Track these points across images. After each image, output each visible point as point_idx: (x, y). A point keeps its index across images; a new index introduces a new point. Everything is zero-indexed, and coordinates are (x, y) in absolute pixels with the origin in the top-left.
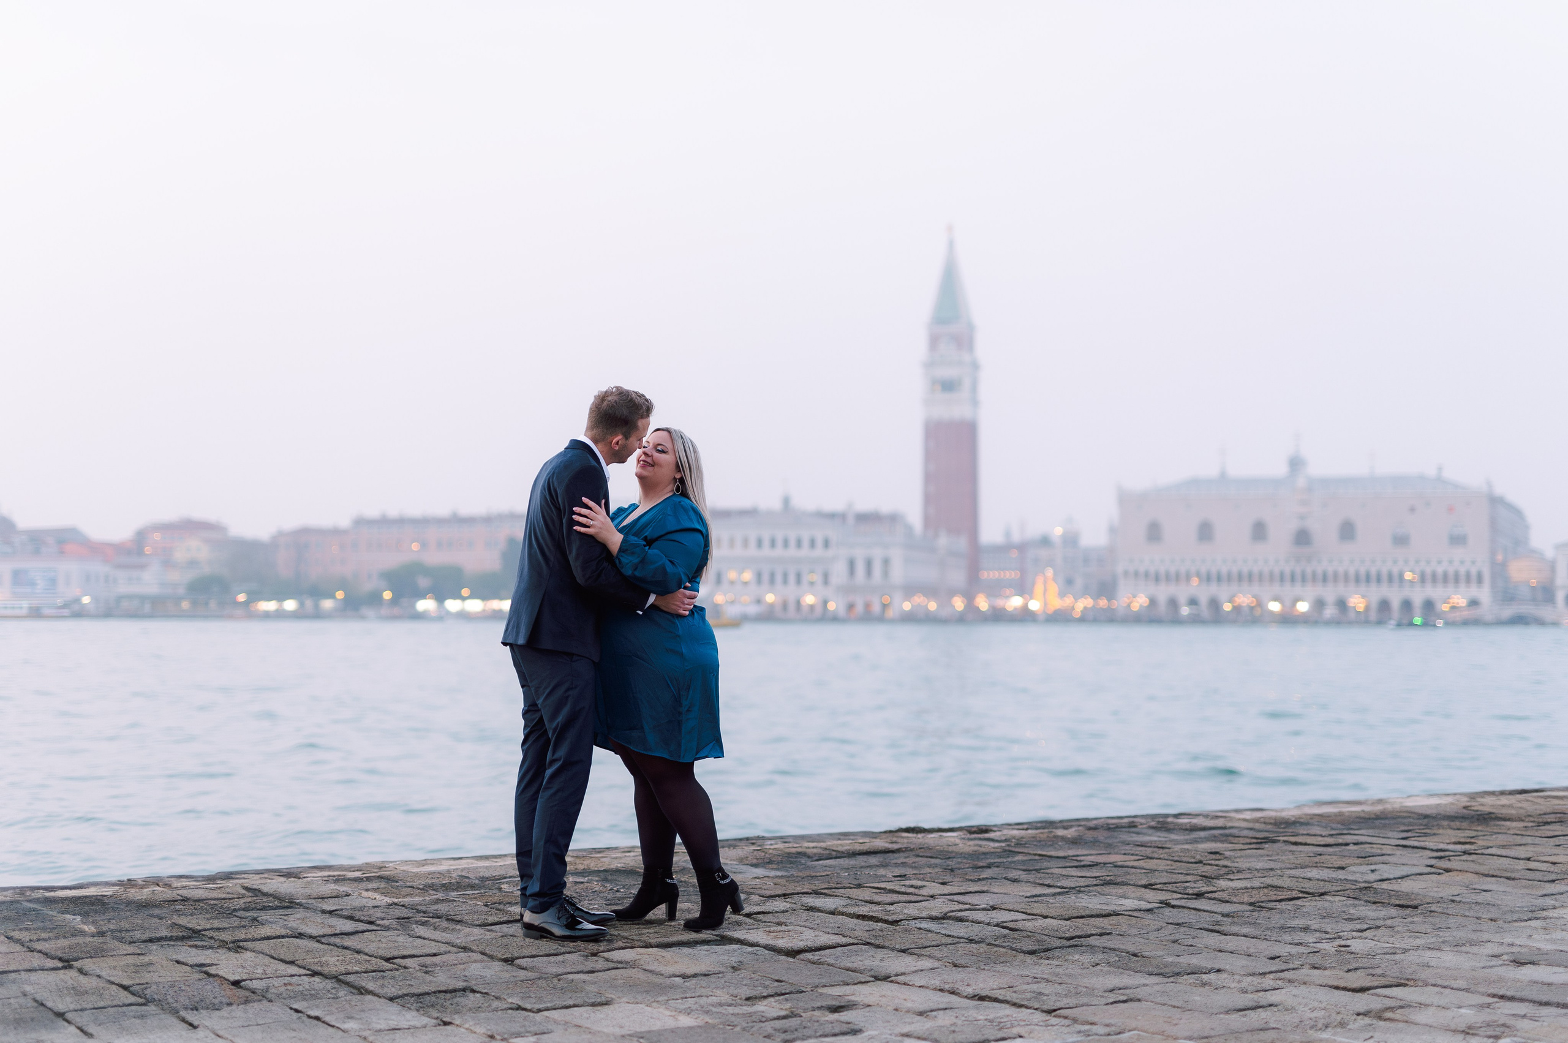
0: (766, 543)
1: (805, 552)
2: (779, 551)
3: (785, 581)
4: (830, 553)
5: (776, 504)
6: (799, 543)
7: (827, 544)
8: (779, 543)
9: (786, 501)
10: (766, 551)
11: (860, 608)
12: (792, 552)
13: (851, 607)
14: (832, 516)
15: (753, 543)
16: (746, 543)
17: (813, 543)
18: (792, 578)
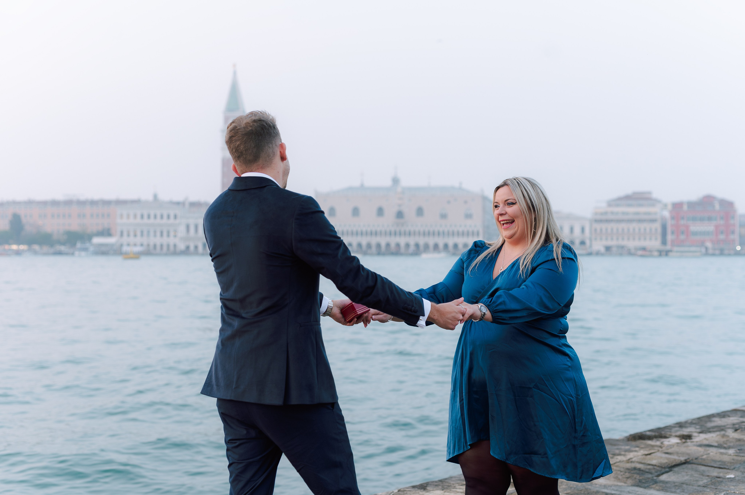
0: (146, 216)
1: (165, 221)
2: (152, 221)
3: (155, 235)
4: (177, 221)
5: (150, 198)
6: (162, 217)
7: (175, 217)
8: (152, 216)
9: (155, 197)
10: (146, 220)
11: (192, 248)
12: (158, 221)
13: (188, 248)
14: (178, 203)
15: (139, 216)
16: (135, 216)
17: (169, 217)
18: (158, 234)
